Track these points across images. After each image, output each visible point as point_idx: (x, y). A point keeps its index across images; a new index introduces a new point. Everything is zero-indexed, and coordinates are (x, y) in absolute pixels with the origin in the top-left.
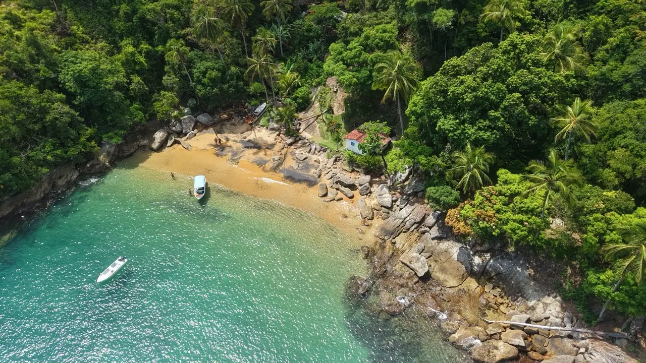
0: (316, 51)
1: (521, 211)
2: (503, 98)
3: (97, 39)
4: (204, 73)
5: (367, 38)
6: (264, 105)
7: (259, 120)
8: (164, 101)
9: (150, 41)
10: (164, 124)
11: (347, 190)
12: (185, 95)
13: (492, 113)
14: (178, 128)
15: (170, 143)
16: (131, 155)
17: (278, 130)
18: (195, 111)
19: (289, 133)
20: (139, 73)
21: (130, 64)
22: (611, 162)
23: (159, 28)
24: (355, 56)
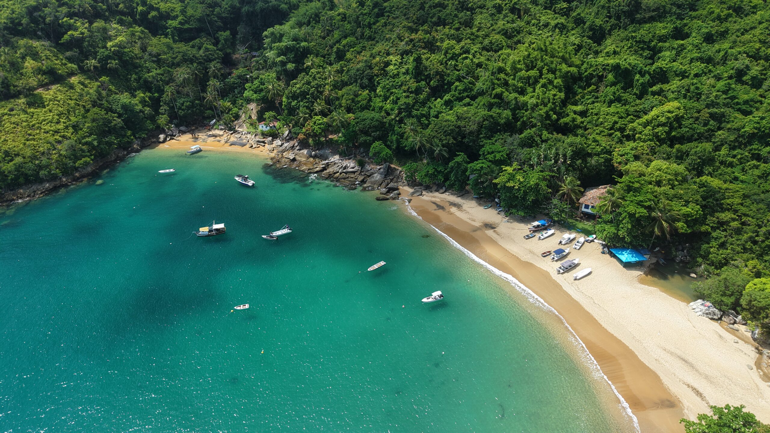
0: (239, 93)
1: (319, 125)
2: (309, 91)
3: (122, 92)
4: (182, 104)
5: (261, 79)
6: (214, 120)
7: (213, 127)
8: (162, 120)
9: (150, 91)
10: (163, 131)
11: (262, 144)
12: (173, 116)
13: (307, 96)
14: (170, 133)
15: (168, 139)
16: (149, 145)
17: (225, 129)
18: (177, 126)
19: (230, 129)
20: (148, 106)
21: (143, 102)
22: (343, 105)
23: (155, 85)
24: (257, 87)
